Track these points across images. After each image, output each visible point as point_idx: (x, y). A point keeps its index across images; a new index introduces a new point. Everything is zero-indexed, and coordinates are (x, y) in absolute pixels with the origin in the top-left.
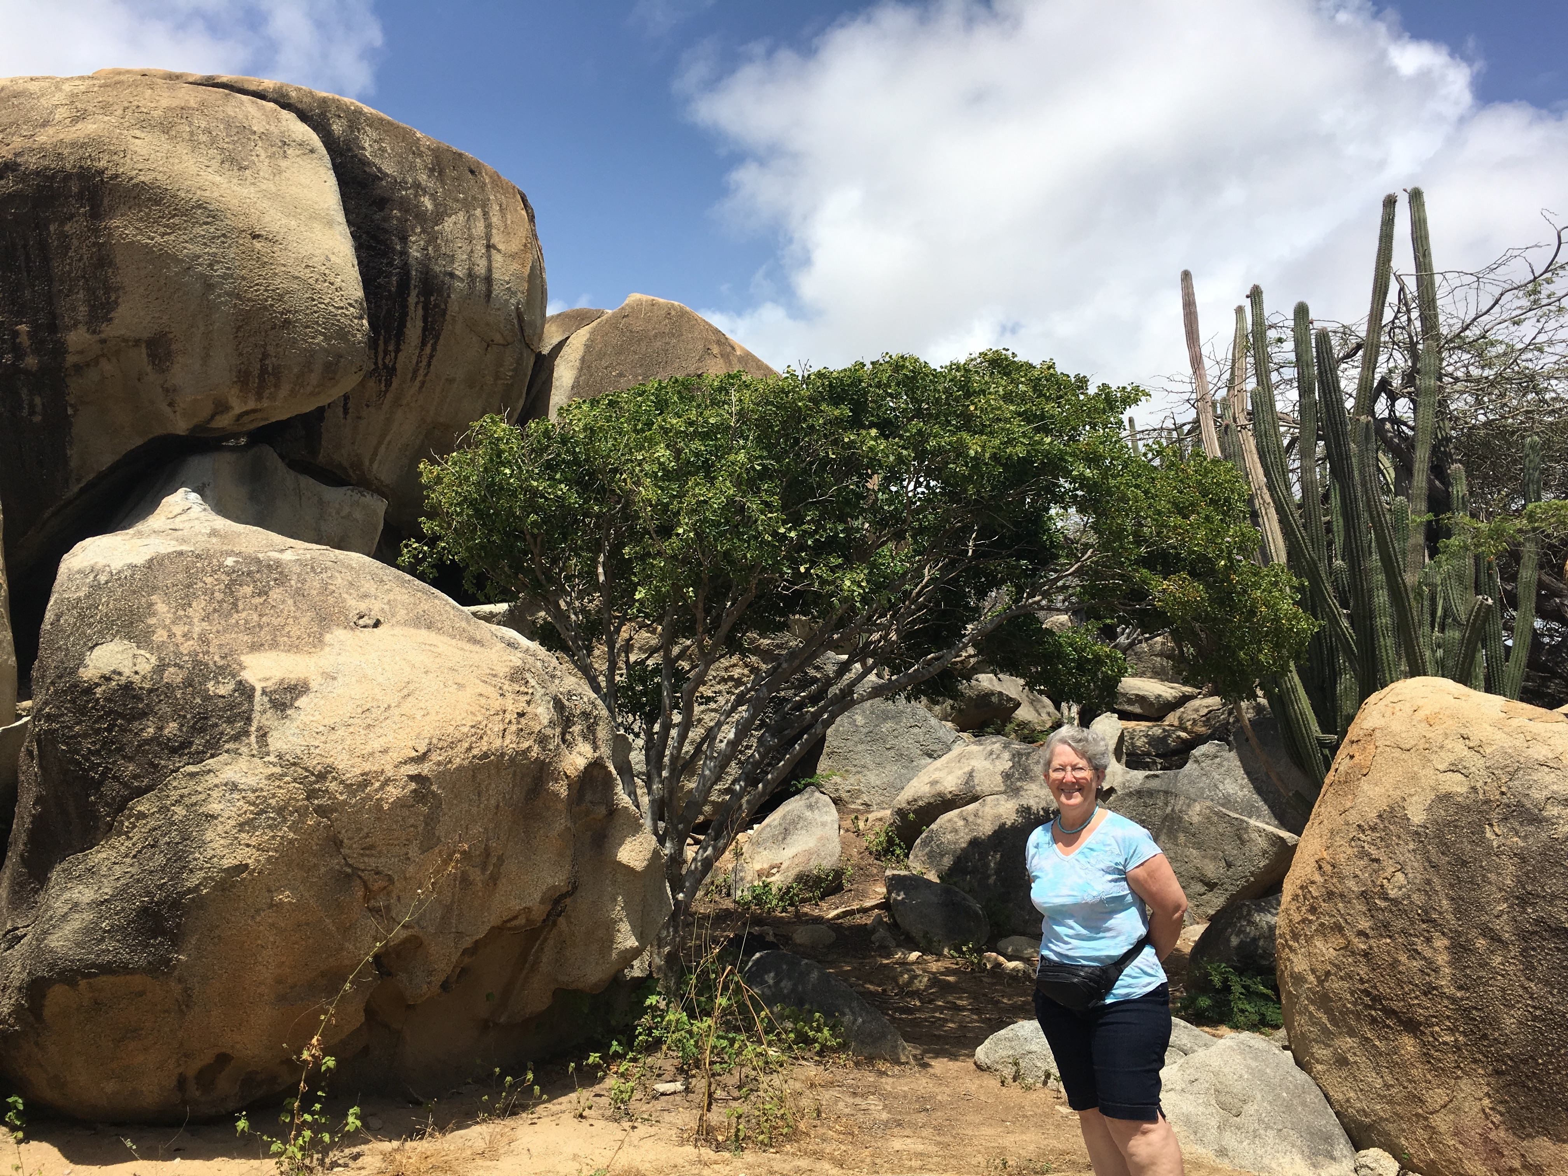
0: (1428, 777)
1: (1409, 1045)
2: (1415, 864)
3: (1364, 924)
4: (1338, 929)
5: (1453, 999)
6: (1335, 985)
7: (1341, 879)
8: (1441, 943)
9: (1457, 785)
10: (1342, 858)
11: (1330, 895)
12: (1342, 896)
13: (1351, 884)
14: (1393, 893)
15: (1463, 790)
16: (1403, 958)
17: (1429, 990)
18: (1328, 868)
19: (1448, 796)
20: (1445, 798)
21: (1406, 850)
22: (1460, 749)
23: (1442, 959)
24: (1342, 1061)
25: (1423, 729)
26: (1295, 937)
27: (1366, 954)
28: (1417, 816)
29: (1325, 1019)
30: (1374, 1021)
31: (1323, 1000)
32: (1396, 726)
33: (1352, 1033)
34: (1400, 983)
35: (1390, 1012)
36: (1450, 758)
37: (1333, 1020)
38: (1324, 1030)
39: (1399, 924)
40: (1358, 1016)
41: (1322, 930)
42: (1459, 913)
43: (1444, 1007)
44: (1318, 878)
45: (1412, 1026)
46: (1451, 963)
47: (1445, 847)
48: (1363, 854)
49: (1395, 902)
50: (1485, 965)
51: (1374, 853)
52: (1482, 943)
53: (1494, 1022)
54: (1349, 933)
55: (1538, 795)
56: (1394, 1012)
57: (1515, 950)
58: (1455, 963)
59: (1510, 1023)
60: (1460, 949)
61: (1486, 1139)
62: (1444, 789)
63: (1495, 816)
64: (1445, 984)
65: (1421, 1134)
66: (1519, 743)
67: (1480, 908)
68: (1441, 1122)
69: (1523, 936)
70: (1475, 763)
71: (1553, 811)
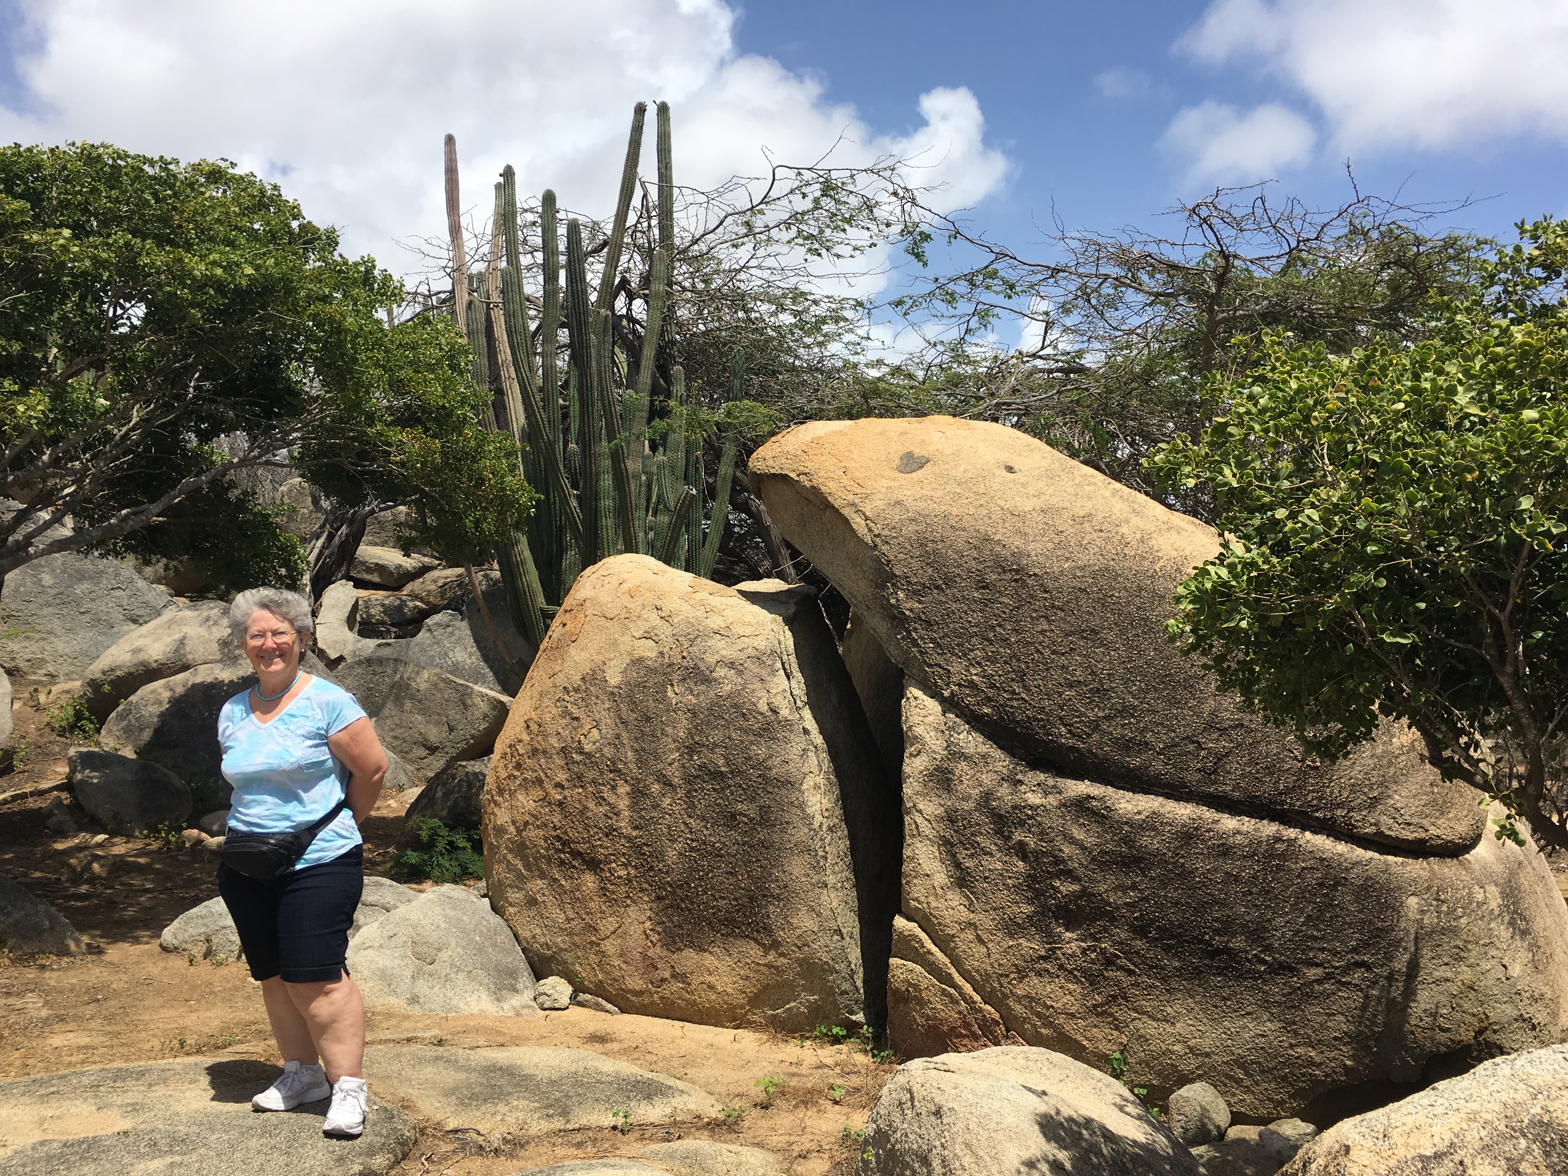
0: (626, 643)
1: (590, 881)
2: (608, 720)
3: (562, 777)
4: (539, 782)
5: (629, 839)
6: (532, 833)
7: (545, 736)
8: (624, 789)
9: (648, 650)
10: (548, 717)
11: (535, 752)
12: (545, 752)
13: (553, 741)
14: (588, 748)
15: (652, 654)
16: (591, 805)
17: (611, 832)
18: (534, 727)
19: (640, 660)
20: (638, 662)
21: (603, 710)
22: (654, 618)
23: (623, 804)
24: (532, 902)
25: (625, 600)
26: (501, 792)
27: (560, 804)
28: (614, 678)
29: (520, 866)
30: (562, 863)
31: (521, 848)
32: (604, 597)
33: (543, 876)
34: (587, 828)
35: (576, 854)
36: (645, 626)
37: (527, 866)
38: (521, 877)
39: (591, 774)
40: (549, 859)
41: (525, 785)
42: (641, 762)
43: (622, 845)
44: (526, 737)
45: (593, 865)
46: (630, 807)
47: (634, 705)
48: (566, 713)
49: (589, 755)
50: (656, 807)
51: (575, 712)
52: (656, 788)
53: (659, 855)
54: (548, 786)
55: (711, 659)
56: (579, 854)
57: (681, 793)
58: (634, 806)
59: (672, 855)
60: (638, 794)
61: (645, 957)
62: (637, 654)
63: (676, 677)
64: (624, 825)
65: (593, 958)
66: (701, 614)
67: (657, 757)
68: (610, 947)
69: (689, 779)
70: (664, 631)
71: (721, 672)
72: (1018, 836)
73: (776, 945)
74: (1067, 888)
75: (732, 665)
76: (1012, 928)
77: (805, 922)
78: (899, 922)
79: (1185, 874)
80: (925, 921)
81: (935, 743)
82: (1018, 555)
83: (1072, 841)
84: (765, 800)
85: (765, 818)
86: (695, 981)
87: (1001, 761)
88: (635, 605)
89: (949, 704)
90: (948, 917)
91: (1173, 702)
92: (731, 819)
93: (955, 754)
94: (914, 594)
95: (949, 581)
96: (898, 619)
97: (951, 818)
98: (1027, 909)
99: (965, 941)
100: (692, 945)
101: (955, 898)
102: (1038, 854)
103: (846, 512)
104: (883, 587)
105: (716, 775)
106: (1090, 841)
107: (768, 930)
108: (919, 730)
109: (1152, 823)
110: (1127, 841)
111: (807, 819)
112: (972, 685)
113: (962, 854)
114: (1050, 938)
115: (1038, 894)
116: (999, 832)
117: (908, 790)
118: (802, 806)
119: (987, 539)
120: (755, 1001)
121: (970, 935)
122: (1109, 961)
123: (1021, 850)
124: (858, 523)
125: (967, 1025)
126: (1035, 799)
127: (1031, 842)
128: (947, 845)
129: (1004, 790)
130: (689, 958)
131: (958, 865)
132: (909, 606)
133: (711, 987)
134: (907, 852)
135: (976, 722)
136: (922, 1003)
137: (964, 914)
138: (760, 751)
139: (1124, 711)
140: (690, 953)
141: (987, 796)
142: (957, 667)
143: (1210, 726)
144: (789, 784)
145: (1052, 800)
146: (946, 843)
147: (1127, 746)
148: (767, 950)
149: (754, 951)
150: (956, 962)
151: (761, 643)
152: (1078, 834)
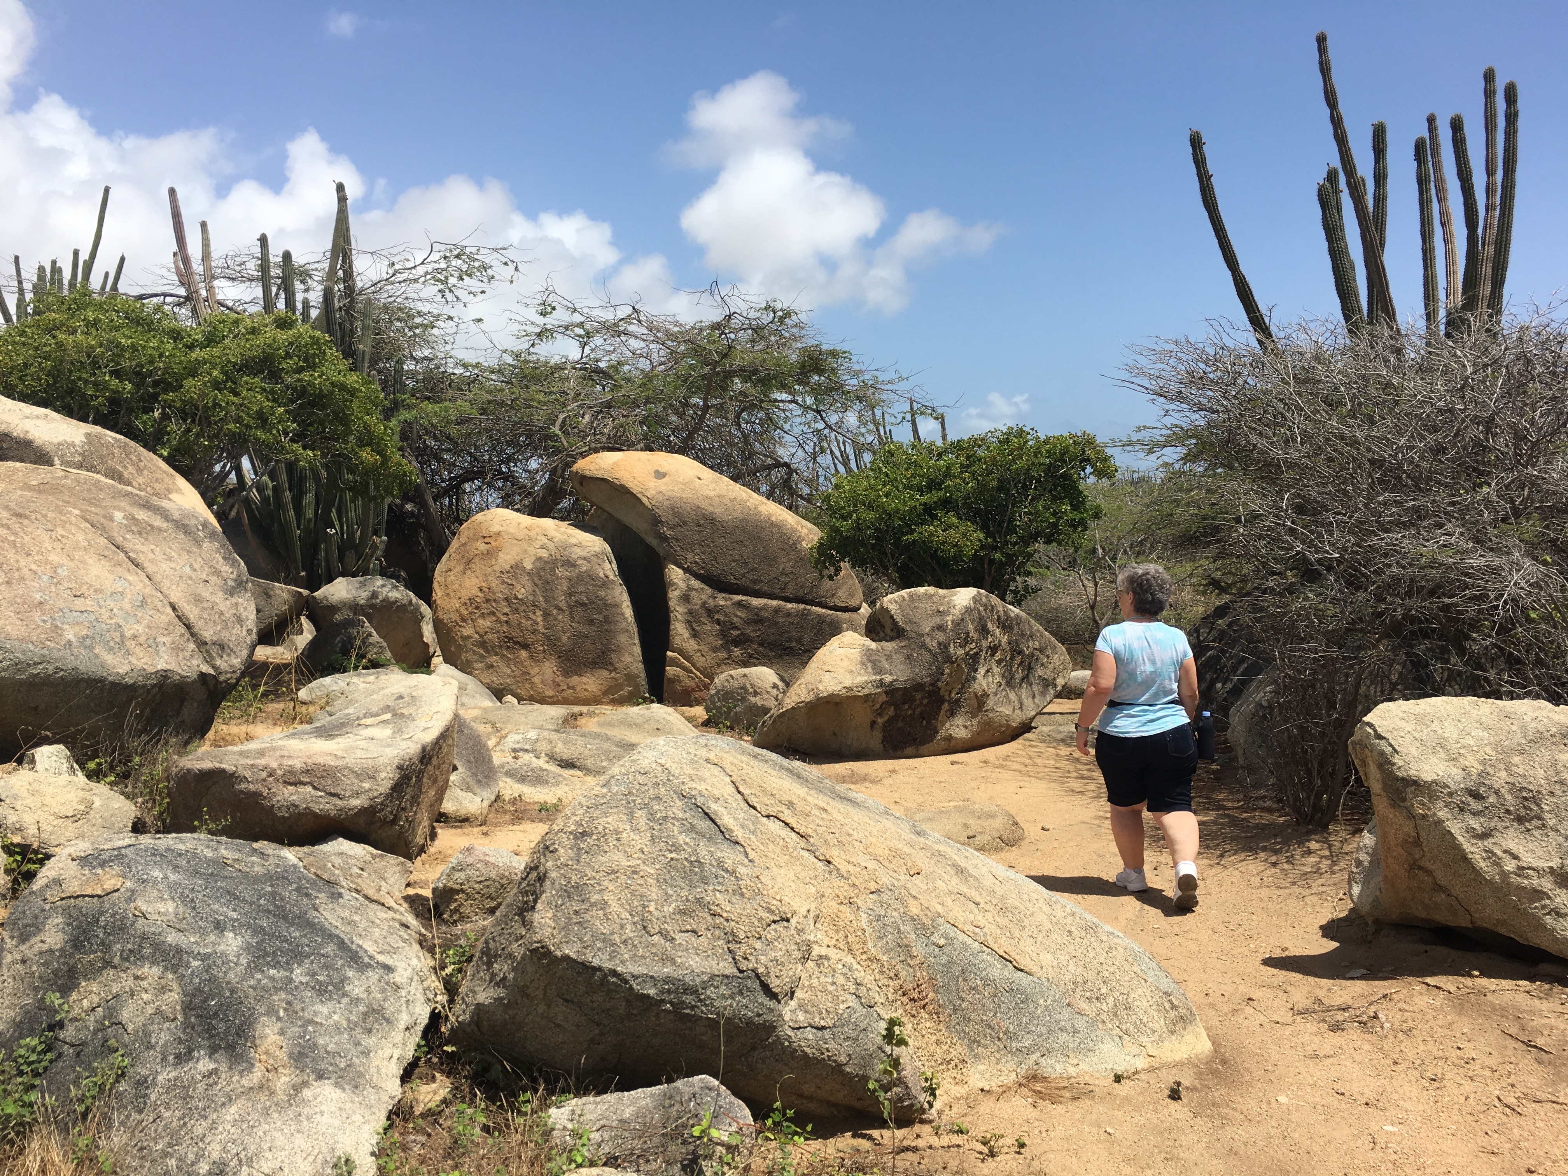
0: (531, 551)
1: (524, 654)
2: (529, 585)
3: (507, 610)
4: (493, 614)
5: (543, 634)
6: (490, 636)
7: (494, 593)
8: (539, 613)
9: (544, 554)
10: (493, 585)
11: (488, 601)
12: (495, 600)
13: (500, 595)
14: (520, 597)
15: (546, 555)
16: (523, 621)
17: (534, 632)
19: (541, 558)
20: (540, 559)
21: (525, 580)
22: (544, 539)
23: (539, 619)
24: (490, 666)
26: (464, 620)
27: (507, 622)
28: (528, 566)
29: (482, 651)
30: (508, 647)
31: (483, 644)
32: (511, 530)
33: (496, 654)
34: (522, 631)
35: (515, 643)
36: (540, 543)
37: (487, 651)
38: (482, 656)
39: (523, 608)
40: (501, 647)
41: (483, 616)
42: (546, 601)
43: (540, 637)
44: (480, 594)
45: (525, 646)
47: (540, 578)
48: (503, 582)
49: (520, 600)
50: (556, 619)
51: (510, 582)
52: (555, 612)
53: (559, 639)
54: (499, 614)
55: (574, 556)
56: (518, 643)
57: (567, 613)
58: (544, 620)
59: (564, 639)
60: (546, 615)
61: (554, 681)
62: (539, 555)
63: (559, 565)
64: (540, 628)
65: (527, 686)
66: (566, 537)
67: (554, 599)
68: (537, 680)
69: (570, 607)
70: (551, 545)
71: (580, 562)
72: (716, 617)
73: (615, 669)
74: (735, 633)
75: (585, 559)
76: (715, 650)
77: (627, 659)
78: (669, 653)
79: (776, 623)
80: (681, 652)
81: (682, 585)
82: (712, 513)
83: (737, 616)
84: (606, 613)
85: (607, 620)
86: (578, 689)
87: (709, 591)
88: (533, 533)
89: (686, 570)
90: (690, 649)
91: (769, 565)
92: (591, 622)
93: (690, 589)
94: (670, 528)
95: (685, 523)
96: (664, 538)
97: (690, 612)
98: (720, 642)
99: (697, 657)
100: (576, 674)
101: (692, 642)
102: (724, 622)
103: (639, 496)
104: (657, 525)
105: (583, 604)
106: (743, 616)
107: (611, 664)
108: (676, 581)
109: (764, 608)
110: (757, 614)
111: (626, 619)
112: (696, 562)
113: (695, 625)
114: (729, 651)
115: (724, 636)
116: (709, 616)
117: (671, 604)
118: (623, 614)
119: (699, 507)
120: (605, 693)
121: (699, 654)
122: (751, 656)
123: (718, 622)
124: (645, 500)
125: (698, 687)
126: (722, 603)
127: (722, 618)
128: (689, 623)
129: (710, 601)
130: (575, 680)
131: (693, 629)
132: (669, 533)
133: (586, 690)
134: (672, 627)
135: (697, 576)
136: (680, 681)
137: (697, 647)
138: (602, 593)
139: (754, 569)
140: (575, 677)
141: (704, 603)
142: (690, 556)
143: (782, 573)
144: (617, 606)
145: (729, 603)
146: (688, 621)
147: (755, 582)
148: (611, 672)
149: (605, 673)
150: (694, 665)
151: (597, 549)
152: (739, 614)
